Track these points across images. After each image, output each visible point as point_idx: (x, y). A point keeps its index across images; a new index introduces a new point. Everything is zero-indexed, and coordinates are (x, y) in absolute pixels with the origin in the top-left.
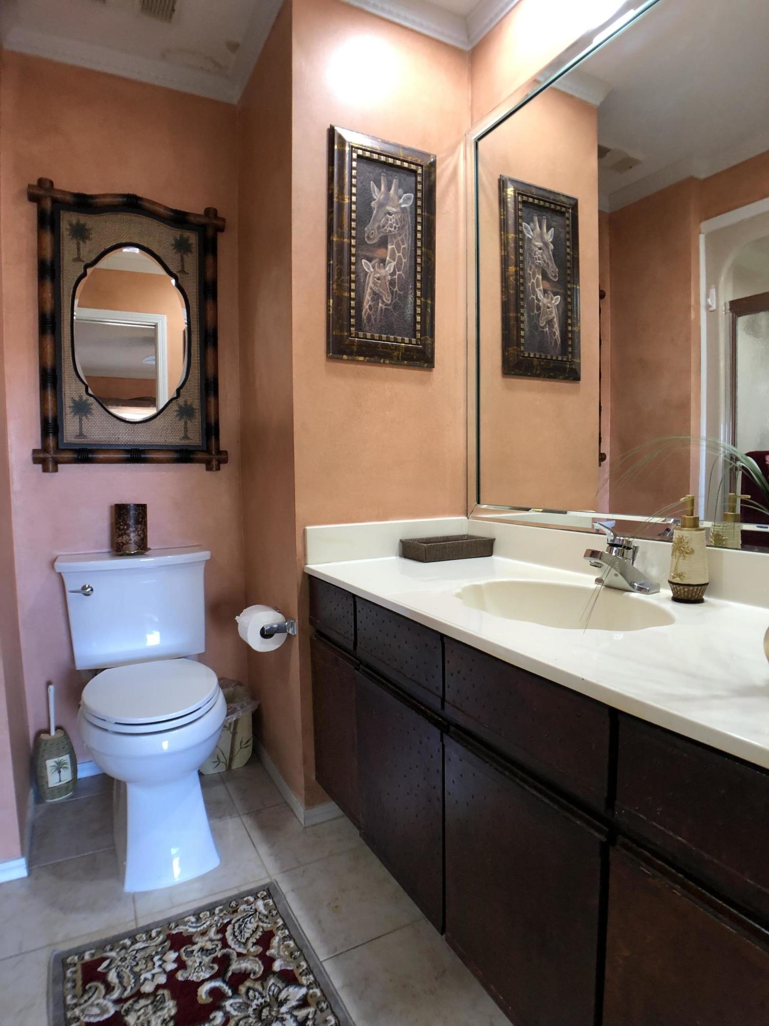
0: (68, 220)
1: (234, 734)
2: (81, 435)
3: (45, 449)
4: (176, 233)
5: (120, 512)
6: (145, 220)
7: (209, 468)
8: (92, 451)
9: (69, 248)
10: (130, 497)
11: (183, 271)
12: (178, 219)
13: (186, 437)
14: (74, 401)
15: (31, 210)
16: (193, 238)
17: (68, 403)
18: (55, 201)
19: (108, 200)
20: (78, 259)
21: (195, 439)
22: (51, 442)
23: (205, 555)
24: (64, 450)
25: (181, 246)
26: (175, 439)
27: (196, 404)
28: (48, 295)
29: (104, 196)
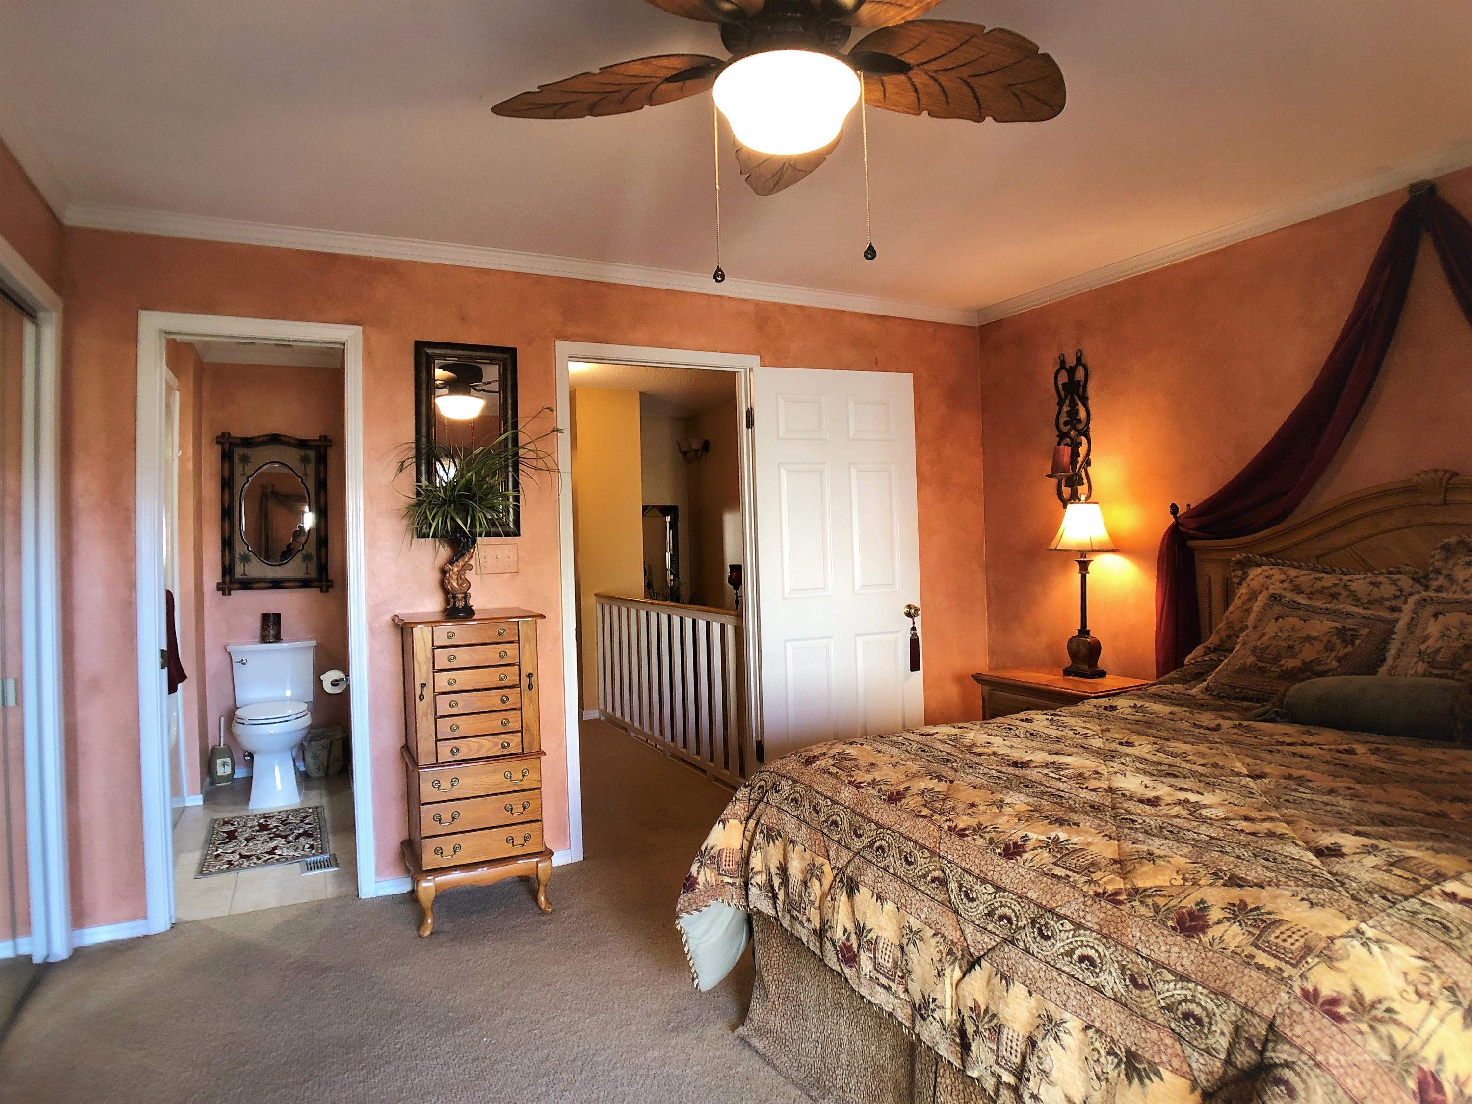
0: (238, 453)
1: (330, 752)
2: (245, 574)
3: (224, 582)
4: (302, 453)
5: (265, 617)
6: (283, 447)
7: (322, 591)
8: (250, 583)
9: (238, 468)
10: (271, 610)
11: (305, 475)
12: (302, 444)
13: (307, 573)
14: (240, 555)
15: (218, 448)
16: (312, 454)
17: (237, 556)
18: (230, 444)
19: (261, 439)
20: (244, 474)
21: (313, 574)
22: (227, 579)
23: (313, 643)
24: (235, 583)
25: (305, 460)
26: (300, 574)
27: (314, 553)
28: (227, 497)
29: (259, 437)
